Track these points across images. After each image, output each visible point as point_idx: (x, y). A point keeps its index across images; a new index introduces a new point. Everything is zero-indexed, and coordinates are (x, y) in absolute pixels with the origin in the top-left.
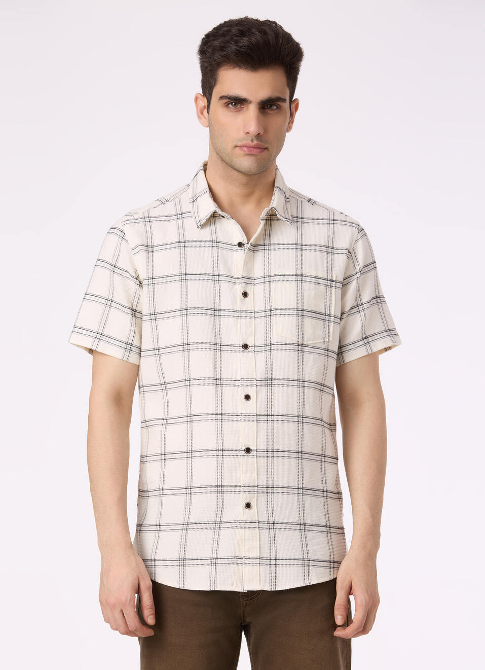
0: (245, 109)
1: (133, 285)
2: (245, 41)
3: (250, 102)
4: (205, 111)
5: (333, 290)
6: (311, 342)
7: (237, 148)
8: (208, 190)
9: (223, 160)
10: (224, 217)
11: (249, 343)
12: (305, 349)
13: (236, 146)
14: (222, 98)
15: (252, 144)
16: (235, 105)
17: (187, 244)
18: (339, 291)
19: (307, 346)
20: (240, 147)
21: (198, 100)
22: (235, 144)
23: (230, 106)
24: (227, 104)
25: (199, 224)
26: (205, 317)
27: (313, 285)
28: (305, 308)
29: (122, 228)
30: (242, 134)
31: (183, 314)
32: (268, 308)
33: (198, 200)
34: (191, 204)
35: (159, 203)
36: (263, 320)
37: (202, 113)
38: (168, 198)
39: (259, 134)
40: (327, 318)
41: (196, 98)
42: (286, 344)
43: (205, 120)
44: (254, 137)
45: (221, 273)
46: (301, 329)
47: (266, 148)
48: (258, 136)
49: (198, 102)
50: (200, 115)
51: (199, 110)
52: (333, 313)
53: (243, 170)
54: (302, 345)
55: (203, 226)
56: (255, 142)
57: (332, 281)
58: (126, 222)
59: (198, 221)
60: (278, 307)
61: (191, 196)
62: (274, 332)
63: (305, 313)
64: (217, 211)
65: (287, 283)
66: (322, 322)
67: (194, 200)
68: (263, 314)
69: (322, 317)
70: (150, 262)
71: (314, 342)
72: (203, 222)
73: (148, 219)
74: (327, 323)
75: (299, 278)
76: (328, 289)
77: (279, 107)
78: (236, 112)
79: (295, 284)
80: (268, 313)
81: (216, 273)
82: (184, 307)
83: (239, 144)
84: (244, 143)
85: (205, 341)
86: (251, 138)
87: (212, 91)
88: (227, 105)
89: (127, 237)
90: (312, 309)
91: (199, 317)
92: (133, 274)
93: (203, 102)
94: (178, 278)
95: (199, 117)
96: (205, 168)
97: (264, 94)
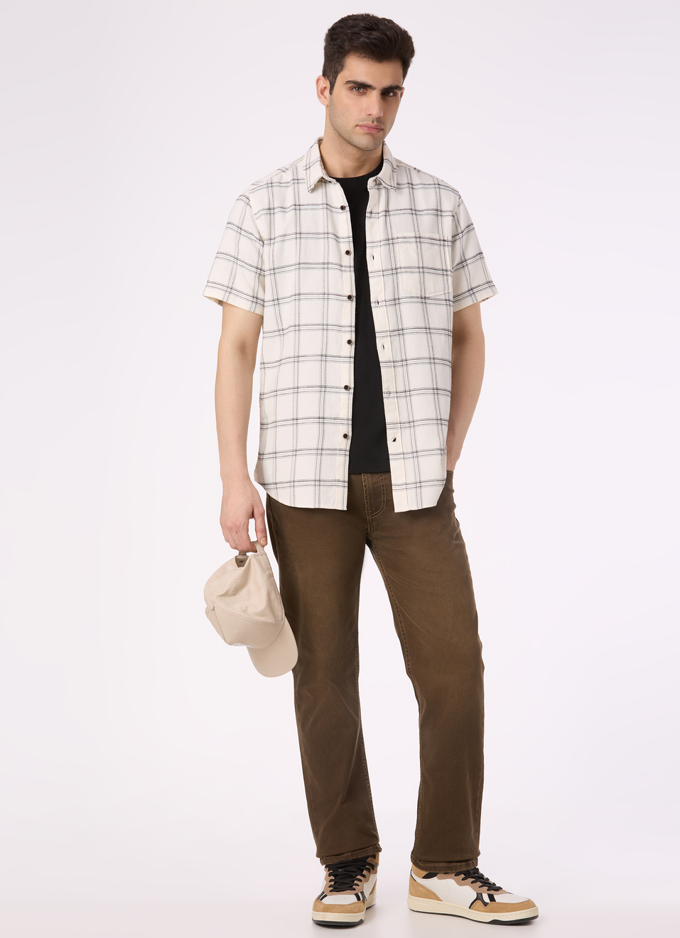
0: (368, 93)
3: (374, 89)
4: (327, 93)
5: (446, 248)
6: (434, 295)
7: (357, 128)
8: (320, 159)
9: (340, 135)
10: (330, 182)
12: (427, 301)
13: (357, 126)
14: (348, 82)
15: (373, 125)
16: (358, 89)
17: (301, 207)
19: (429, 298)
20: (361, 126)
21: (320, 81)
22: (356, 123)
23: (354, 90)
25: (309, 189)
26: (316, 270)
27: (429, 246)
28: (426, 265)
29: (248, 195)
30: (363, 115)
31: (297, 268)
33: (311, 168)
34: (305, 171)
35: (280, 171)
37: (322, 93)
38: (287, 166)
39: (379, 117)
40: (444, 273)
42: (412, 297)
43: (326, 100)
44: (375, 119)
45: (329, 231)
46: (422, 284)
47: (382, 129)
49: (319, 84)
50: (320, 94)
51: (319, 90)
52: (449, 268)
53: (361, 147)
54: (425, 298)
55: (313, 190)
56: (376, 124)
57: (444, 241)
58: (253, 190)
59: (309, 185)
60: (403, 266)
61: (305, 164)
63: (425, 270)
64: (324, 177)
65: (408, 245)
66: (441, 277)
67: (307, 168)
69: (441, 272)
70: (272, 224)
71: (436, 294)
72: (312, 187)
73: (270, 185)
74: (445, 278)
75: (418, 240)
76: (442, 248)
77: (395, 95)
78: (360, 95)
79: (415, 245)
81: (326, 231)
82: (298, 262)
83: (361, 123)
84: (365, 123)
85: (314, 291)
86: (372, 119)
87: (336, 76)
88: (351, 89)
89: (251, 203)
90: (431, 266)
91: (310, 271)
92: (257, 236)
93: (325, 84)
94: (294, 236)
95: (319, 97)
96: (320, 141)
97: (386, 83)
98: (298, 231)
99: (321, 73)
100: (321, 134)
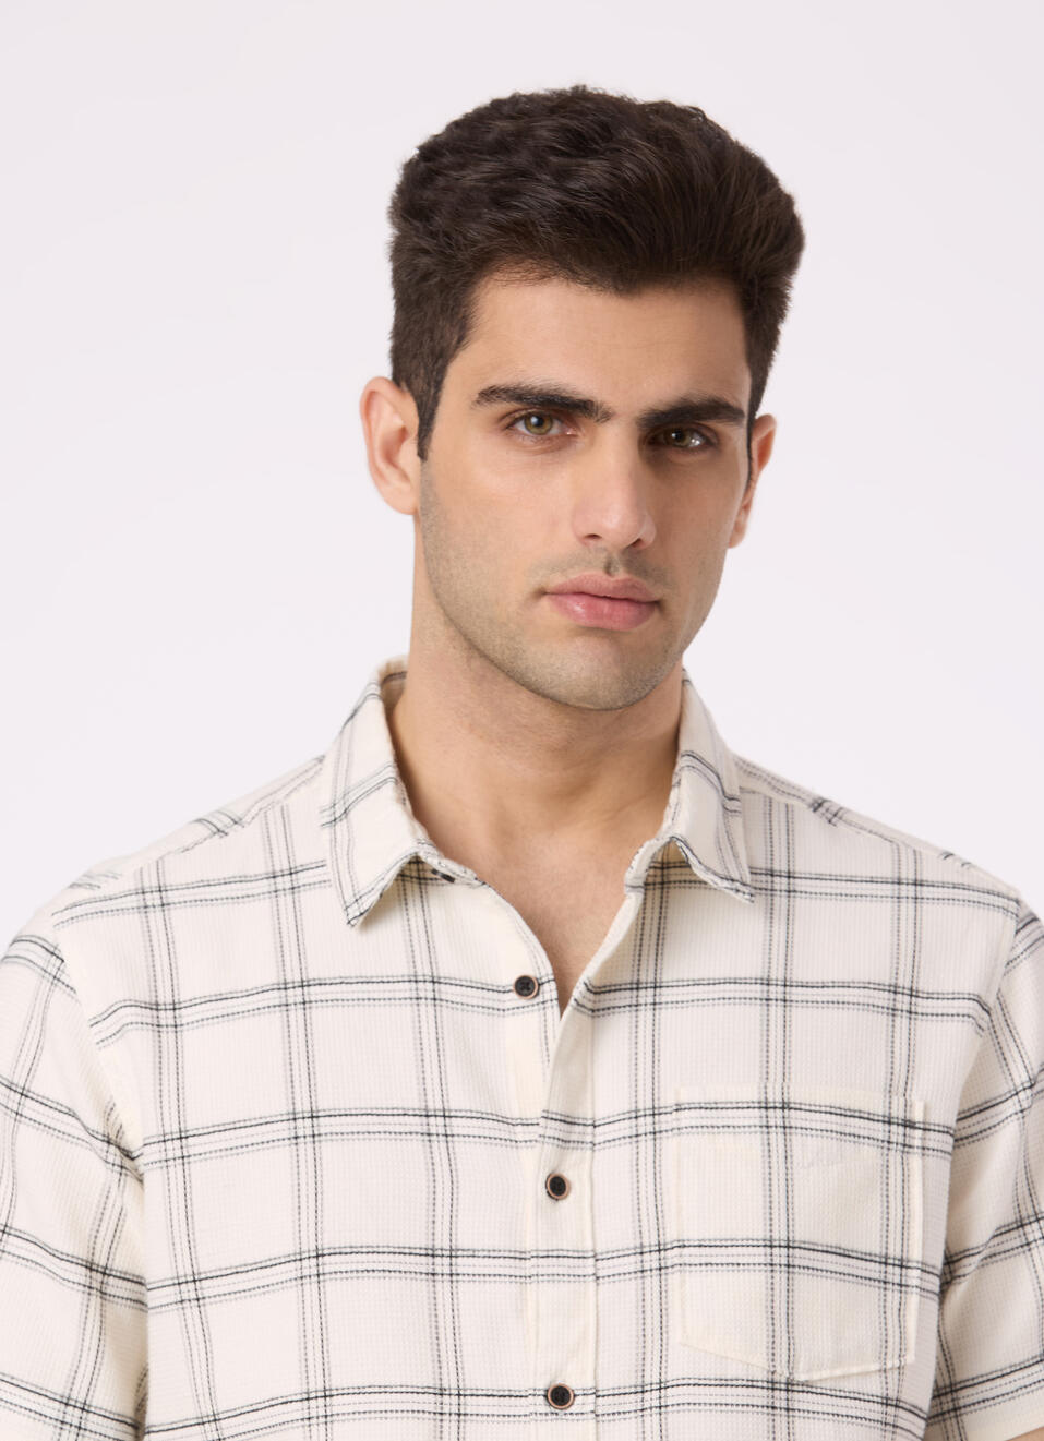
0: (582, 441)
1: (94, 1168)
2: (594, 172)
3: (607, 416)
4: (409, 451)
5: (915, 1161)
6: (825, 1374)
7: (545, 602)
8: (391, 772)
9: (474, 648)
10: (450, 879)
11: (571, 1383)
12: (801, 1400)
13: (541, 593)
14: (489, 394)
15: (607, 583)
16: (539, 424)
17: (314, 993)
18: (941, 1168)
19: (808, 1388)
20: (558, 593)
21: (376, 403)
22: (536, 581)
23: (521, 427)
24: (507, 421)
25: (354, 911)
26: (395, 1284)
27: (829, 1145)
28: (800, 1235)
29: (51, 937)
30: (566, 540)
31: (306, 1272)
32: (650, 1240)
33: (353, 814)
34: (327, 832)
35: (203, 831)
36: (630, 1287)
37: (390, 456)
38: (237, 812)
39: (639, 541)
40: (894, 1273)
41: (370, 400)
42: (723, 1383)
43: (405, 487)
44: (616, 556)
45: (456, 1102)
46: (782, 1321)
47: (657, 604)
48: (634, 551)
49: (374, 415)
50: (382, 465)
51: (377, 444)
52: (915, 1254)
53: (561, 692)
54: (790, 1386)
55: (371, 917)
56: (621, 574)
57: (908, 1124)
58: (74, 913)
59: (349, 898)
60: (692, 1235)
61: (326, 800)
62: (675, 1336)
63: (800, 1257)
64: (422, 856)
65: (724, 1140)
66: (872, 1293)
67: (338, 816)
68: (631, 1263)
69: (874, 1270)
70: (168, 1071)
71: (838, 1372)
72: (369, 901)
73: (155, 897)
74: (893, 1296)
75: (776, 1117)
76: (895, 1157)
77: (713, 443)
78: (545, 451)
79: (755, 1141)
80: (651, 1260)
81: (435, 1104)
82: (309, 1245)
83: (557, 580)
84: (574, 576)
85: (394, 1379)
86: (603, 557)
87: (442, 372)
88: (508, 424)
89: (74, 972)
90: (830, 1239)
91: (371, 1284)
92: (96, 1124)
93: (399, 412)
94: (284, 1129)
95: (377, 474)
96: (391, 687)
97: (662, 385)
98: (303, 1106)
99: (386, 370)
100: (396, 645)
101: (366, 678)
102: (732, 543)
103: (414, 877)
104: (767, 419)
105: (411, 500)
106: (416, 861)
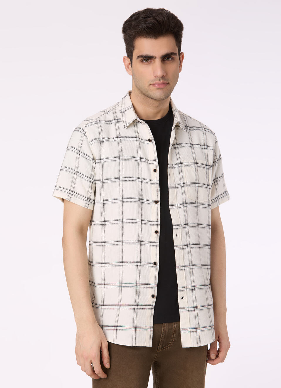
0: (153, 62)
3: (156, 58)
4: (130, 66)
5: (210, 171)
6: (202, 201)
7: (151, 86)
8: (132, 106)
9: (143, 93)
10: (141, 122)
12: (199, 205)
13: (150, 85)
14: (139, 57)
15: (160, 82)
16: (147, 60)
17: (122, 139)
19: (200, 203)
20: (153, 85)
21: (125, 60)
22: (149, 83)
23: (144, 61)
24: (142, 60)
25: (125, 127)
26: (133, 182)
29: (84, 129)
30: (152, 77)
31: (120, 180)
33: (126, 112)
34: (121, 114)
35: (104, 112)
37: (128, 68)
38: (108, 110)
39: (163, 76)
41: (124, 59)
43: (130, 71)
44: (160, 78)
45: (142, 157)
46: (197, 194)
47: (168, 83)
49: (125, 62)
51: (126, 65)
52: (210, 184)
54: (197, 203)
55: (128, 127)
56: (162, 81)
57: (209, 166)
58: (87, 125)
59: (125, 124)
65: (190, 167)
69: (207, 186)
72: (128, 125)
73: (99, 122)
74: (209, 190)
75: (196, 165)
77: (173, 59)
78: (148, 64)
79: (194, 168)
81: (139, 156)
82: (121, 176)
83: (152, 83)
84: (155, 82)
85: (133, 197)
86: (159, 79)
87: (132, 54)
89: (87, 134)
93: (128, 61)
94: (118, 159)
95: (126, 70)
97: (163, 52)
98: (121, 155)
101: (127, 92)
102: (179, 72)
103: (135, 122)
104: (182, 53)
105: (132, 73)
106: (136, 120)
